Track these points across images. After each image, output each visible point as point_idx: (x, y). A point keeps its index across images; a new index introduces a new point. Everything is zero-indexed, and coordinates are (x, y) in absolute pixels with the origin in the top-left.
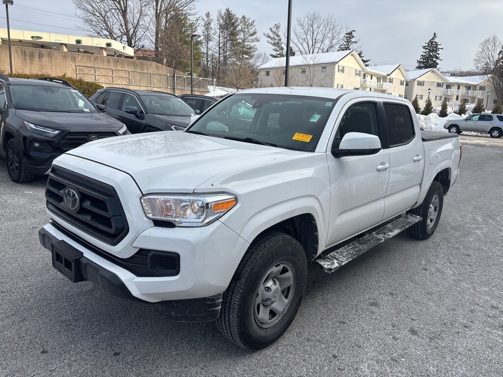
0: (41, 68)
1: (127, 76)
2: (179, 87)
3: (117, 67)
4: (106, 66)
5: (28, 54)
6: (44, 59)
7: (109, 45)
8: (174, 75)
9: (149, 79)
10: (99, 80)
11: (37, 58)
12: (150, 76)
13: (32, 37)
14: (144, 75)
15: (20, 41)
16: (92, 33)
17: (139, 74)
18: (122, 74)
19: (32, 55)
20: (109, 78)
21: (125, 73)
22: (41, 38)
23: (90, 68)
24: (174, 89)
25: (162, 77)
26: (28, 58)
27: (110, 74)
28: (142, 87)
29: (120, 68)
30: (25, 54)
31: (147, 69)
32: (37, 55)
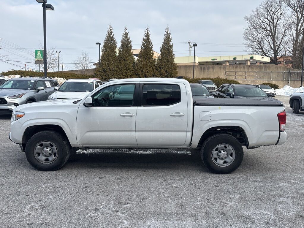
0: (208, 75)
1: (255, 75)
2: (292, 79)
3: (248, 70)
4: (242, 70)
5: (203, 69)
6: (210, 70)
7: (252, 58)
8: (289, 71)
9: (270, 75)
10: (237, 78)
11: (206, 70)
12: (270, 74)
13: (212, 60)
14: (266, 73)
15: (207, 62)
16: (251, 52)
17: (263, 73)
18: (252, 74)
19: (204, 69)
20: (243, 77)
21: (254, 73)
22: (216, 59)
23: (233, 72)
24: (289, 81)
25: (279, 73)
26: (202, 70)
27: (244, 74)
28: (264, 81)
29: (250, 71)
30: (201, 69)
31: (269, 69)
32: (207, 68)
